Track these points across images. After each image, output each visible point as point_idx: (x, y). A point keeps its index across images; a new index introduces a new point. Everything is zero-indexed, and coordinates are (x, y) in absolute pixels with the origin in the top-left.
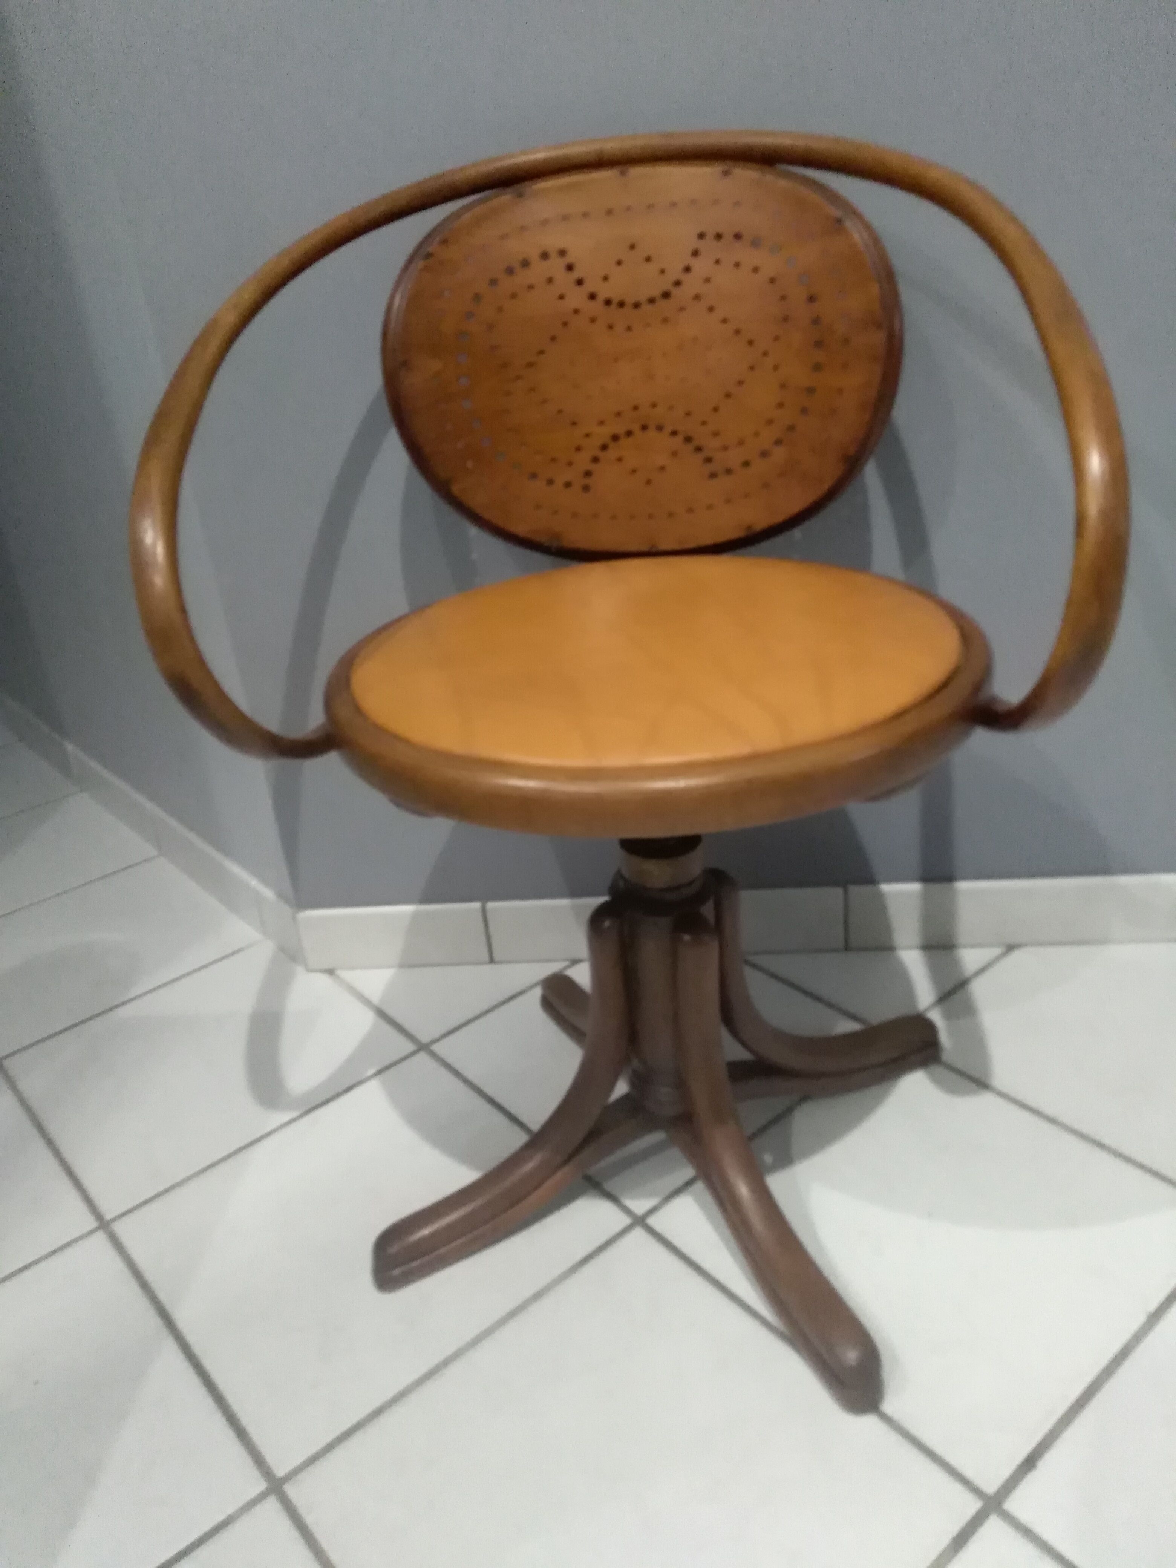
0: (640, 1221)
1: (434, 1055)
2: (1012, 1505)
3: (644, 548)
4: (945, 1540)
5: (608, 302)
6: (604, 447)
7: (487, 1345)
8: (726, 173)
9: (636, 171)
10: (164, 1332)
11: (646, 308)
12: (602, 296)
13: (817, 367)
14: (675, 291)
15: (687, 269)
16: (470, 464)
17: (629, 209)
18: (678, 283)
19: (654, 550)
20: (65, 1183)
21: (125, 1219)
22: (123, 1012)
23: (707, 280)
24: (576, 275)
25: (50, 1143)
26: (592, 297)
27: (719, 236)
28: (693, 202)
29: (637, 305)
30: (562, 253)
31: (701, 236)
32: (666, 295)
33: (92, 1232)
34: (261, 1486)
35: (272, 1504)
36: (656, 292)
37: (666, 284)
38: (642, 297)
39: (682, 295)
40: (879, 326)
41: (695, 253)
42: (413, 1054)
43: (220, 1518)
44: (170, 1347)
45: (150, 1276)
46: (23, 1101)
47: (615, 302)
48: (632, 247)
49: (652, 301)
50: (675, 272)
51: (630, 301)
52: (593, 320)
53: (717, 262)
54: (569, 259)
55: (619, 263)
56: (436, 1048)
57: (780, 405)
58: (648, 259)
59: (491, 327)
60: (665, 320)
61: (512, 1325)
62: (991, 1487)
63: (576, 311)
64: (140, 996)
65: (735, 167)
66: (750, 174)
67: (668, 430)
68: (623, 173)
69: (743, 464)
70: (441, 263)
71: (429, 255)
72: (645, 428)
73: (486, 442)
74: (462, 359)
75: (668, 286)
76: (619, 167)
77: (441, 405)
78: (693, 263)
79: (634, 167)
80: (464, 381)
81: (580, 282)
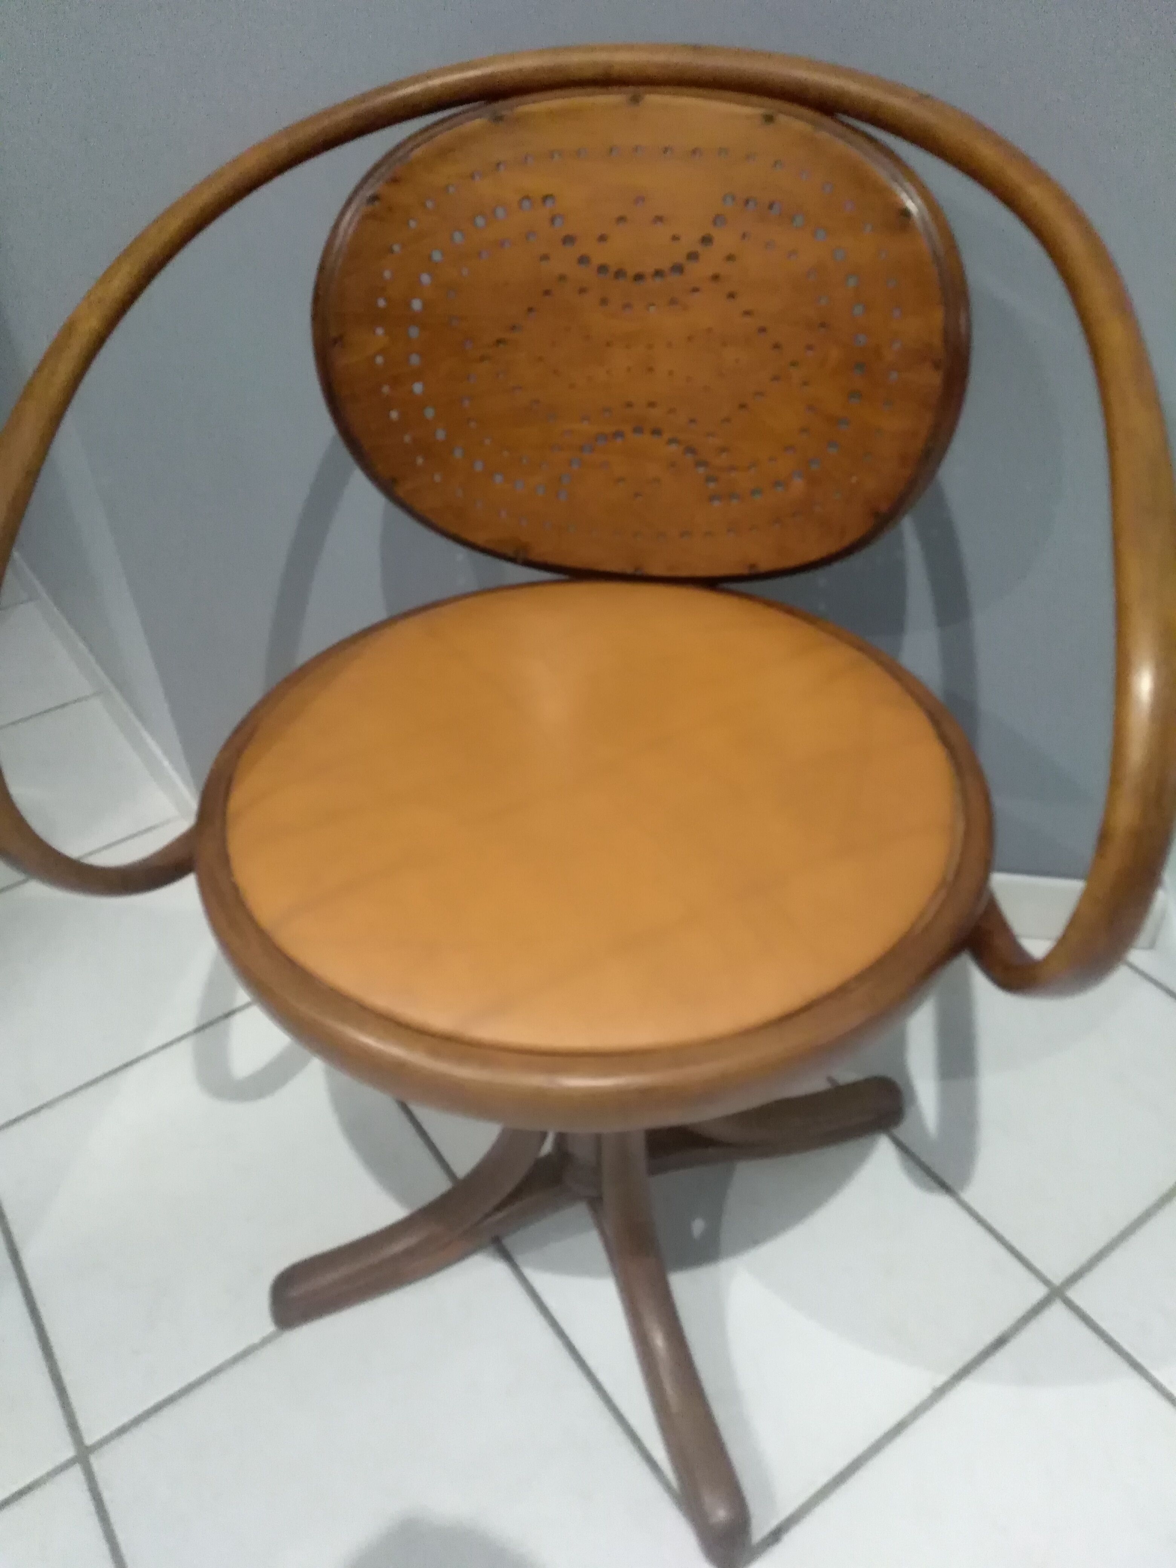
3: (629, 570)
5: (602, 269)
6: (586, 448)
8: (769, 119)
9: (654, 99)
11: (650, 282)
12: (596, 261)
13: (854, 394)
14: (690, 267)
15: (706, 240)
16: (420, 461)
17: (636, 149)
18: (693, 256)
19: (639, 573)
23: (730, 258)
24: (563, 229)
26: (583, 260)
27: (749, 202)
28: (723, 151)
29: (639, 277)
30: (548, 199)
31: (728, 197)
32: (678, 269)
36: (665, 264)
37: (678, 254)
38: (648, 267)
39: (699, 271)
41: (719, 219)
47: (613, 269)
48: (639, 200)
49: (658, 273)
50: (690, 241)
51: (631, 272)
52: (582, 291)
53: (744, 236)
54: (554, 208)
55: (621, 219)
57: (804, 430)
58: (658, 219)
59: (452, 291)
60: (673, 302)
63: (562, 278)
65: (781, 112)
66: (799, 126)
67: (666, 436)
68: (636, 100)
69: (753, 492)
70: (390, 209)
71: (374, 198)
72: (638, 430)
73: (441, 435)
74: (414, 332)
75: (680, 258)
76: (631, 89)
77: (386, 389)
78: (715, 233)
79: (650, 93)
80: (415, 360)
81: (568, 240)
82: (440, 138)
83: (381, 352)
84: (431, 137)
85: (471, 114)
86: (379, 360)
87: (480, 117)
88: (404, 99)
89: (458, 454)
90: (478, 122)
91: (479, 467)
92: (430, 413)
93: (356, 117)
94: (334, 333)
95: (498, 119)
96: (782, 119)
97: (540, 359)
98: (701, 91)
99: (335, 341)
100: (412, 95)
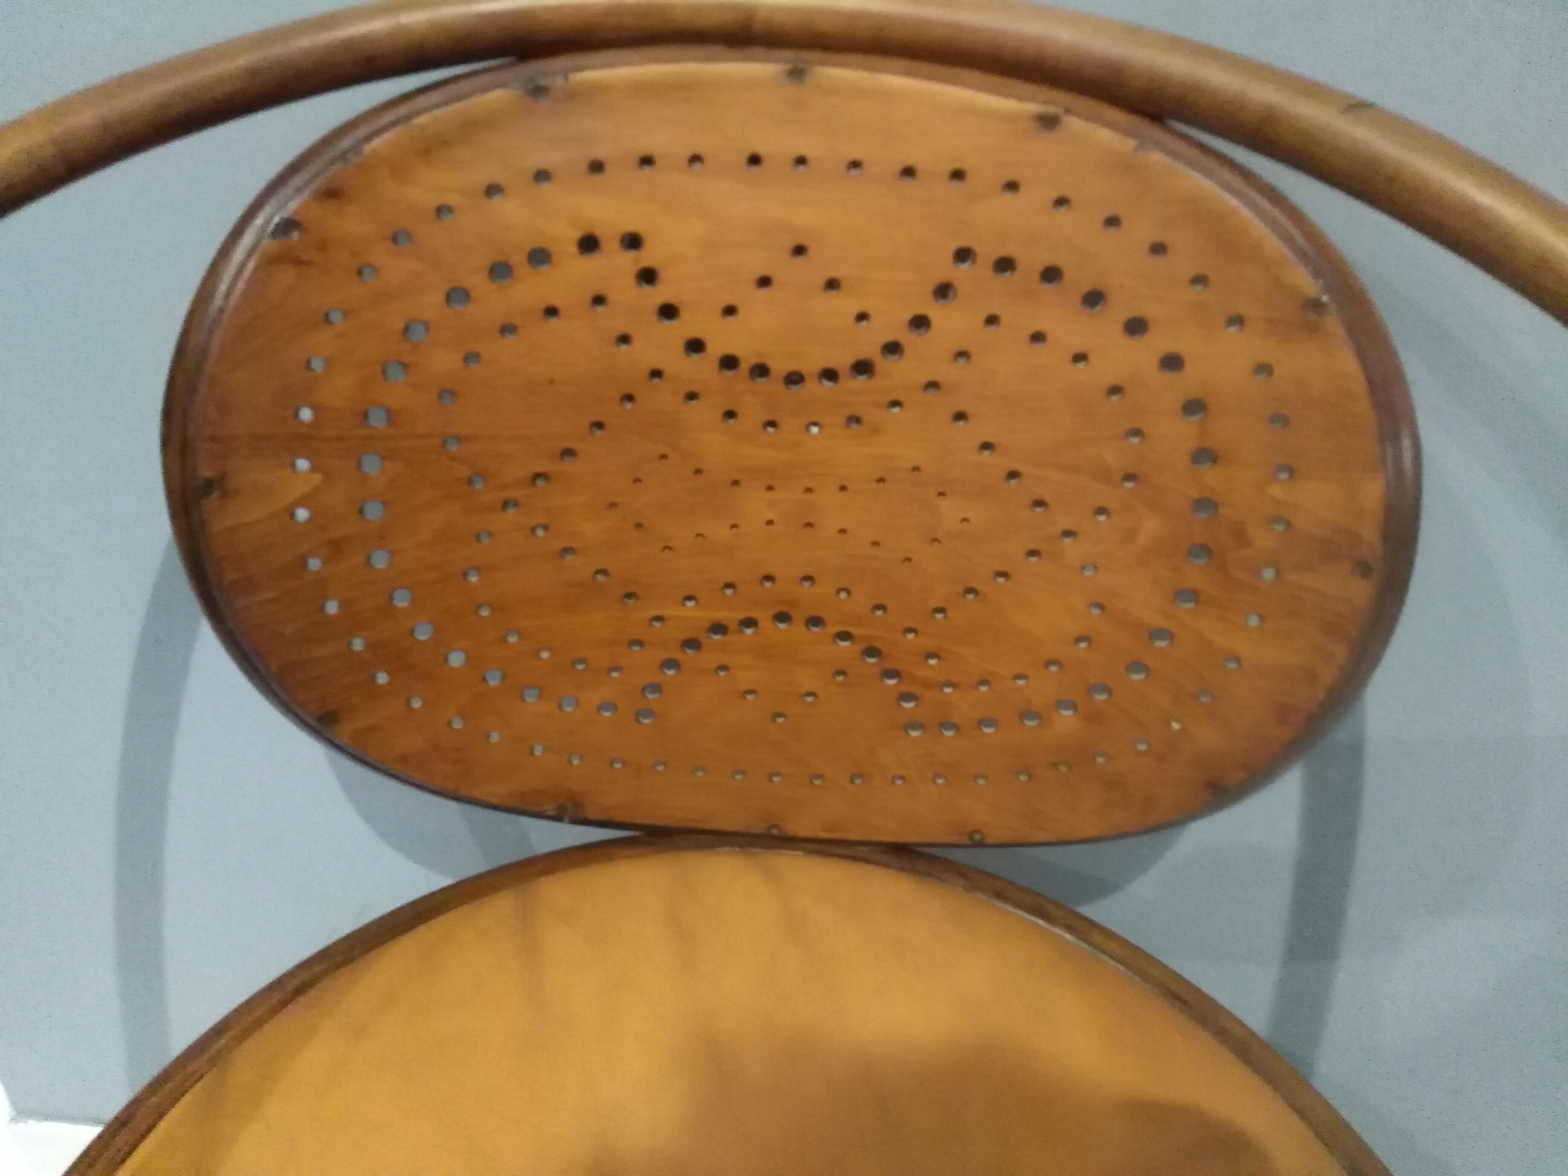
3: (758, 828)
5: (729, 362)
6: (692, 644)
8: (1049, 122)
9: (833, 74)
11: (814, 388)
12: (716, 348)
13: (1186, 594)
14: (885, 365)
15: (920, 323)
16: (382, 678)
17: (799, 161)
18: (893, 348)
23: (963, 355)
24: (660, 294)
26: (695, 346)
27: (1005, 265)
28: (957, 176)
29: (794, 379)
30: (633, 241)
31: (963, 255)
32: (863, 367)
36: (842, 360)
37: (866, 345)
38: (810, 366)
39: (899, 373)
40: (1364, 569)
41: (943, 291)
47: (746, 364)
48: (799, 250)
49: (830, 375)
50: (891, 323)
51: (780, 366)
52: (692, 395)
53: (992, 321)
54: (647, 257)
55: (764, 282)
58: (832, 284)
59: (447, 393)
60: (855, 418)
63: (656, 373)
65: (1068, 111)
66: (1106, 137)
67: (832, 629)
68: (797, 74)
69: (983, 722)
70: (322, 247)
71: (287, 226)
72: (782, 617)
73: (424, 633)
74: (372, 465)
75: (870, 350)
76: (788, 54)
77: (314, 564)
78: (935, 311)
79: (824, 63)
80: (374, 512)
81: (668, 311)
82: (423, 119)
83: (302, 501)
84: (408, 118)
85: (484, 79)
86: (302, 514)
87: (503, 85)
88: (350, 44)
89: (456, 659)
90: (496, 97)
91: (494, 680)
92: (402, 600)
93: (253, 72)
94: (206, 472)
95: (538, 91)
96: (1074, 124)
97: (613, 505)
98: (925, 67)
99: (209, 485)
100: (366, 40)
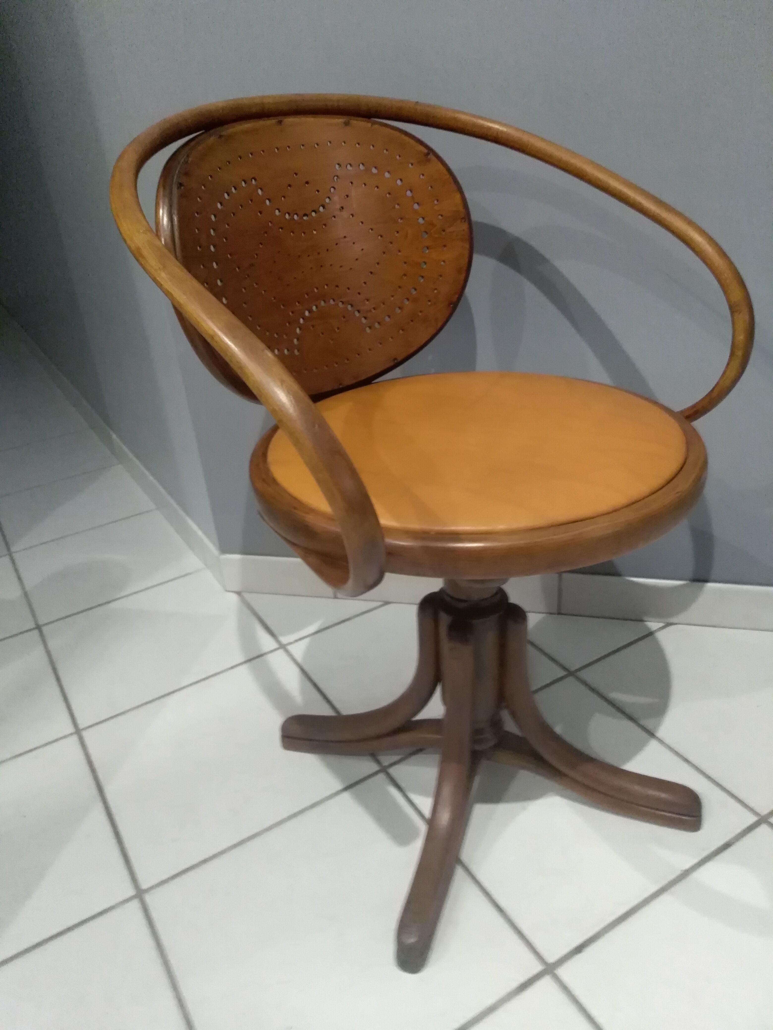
0: (384, 770)
1: (287, 651)
2: (563, 972)
4: (515, 985)
7: (276, 831)
10: (98, 798)
20: (62, 705)
21: (91, 730)
22: (112, 605)
25: (58, 679)
33: (71, 734)
34: (131, 892)
35: (135, 904)
42: (275, 650)
43: (106, 906)
44: (99, 807)
45: (97, 765)
46: (48, 653)
56: (290, 648)
61: (295, 820)
62: (551, 958)
64: (125, 596)
66: (363, 124)
70: (189, 191)
71: (181, 185)
78: (335, 185)
96: (353, 122)
